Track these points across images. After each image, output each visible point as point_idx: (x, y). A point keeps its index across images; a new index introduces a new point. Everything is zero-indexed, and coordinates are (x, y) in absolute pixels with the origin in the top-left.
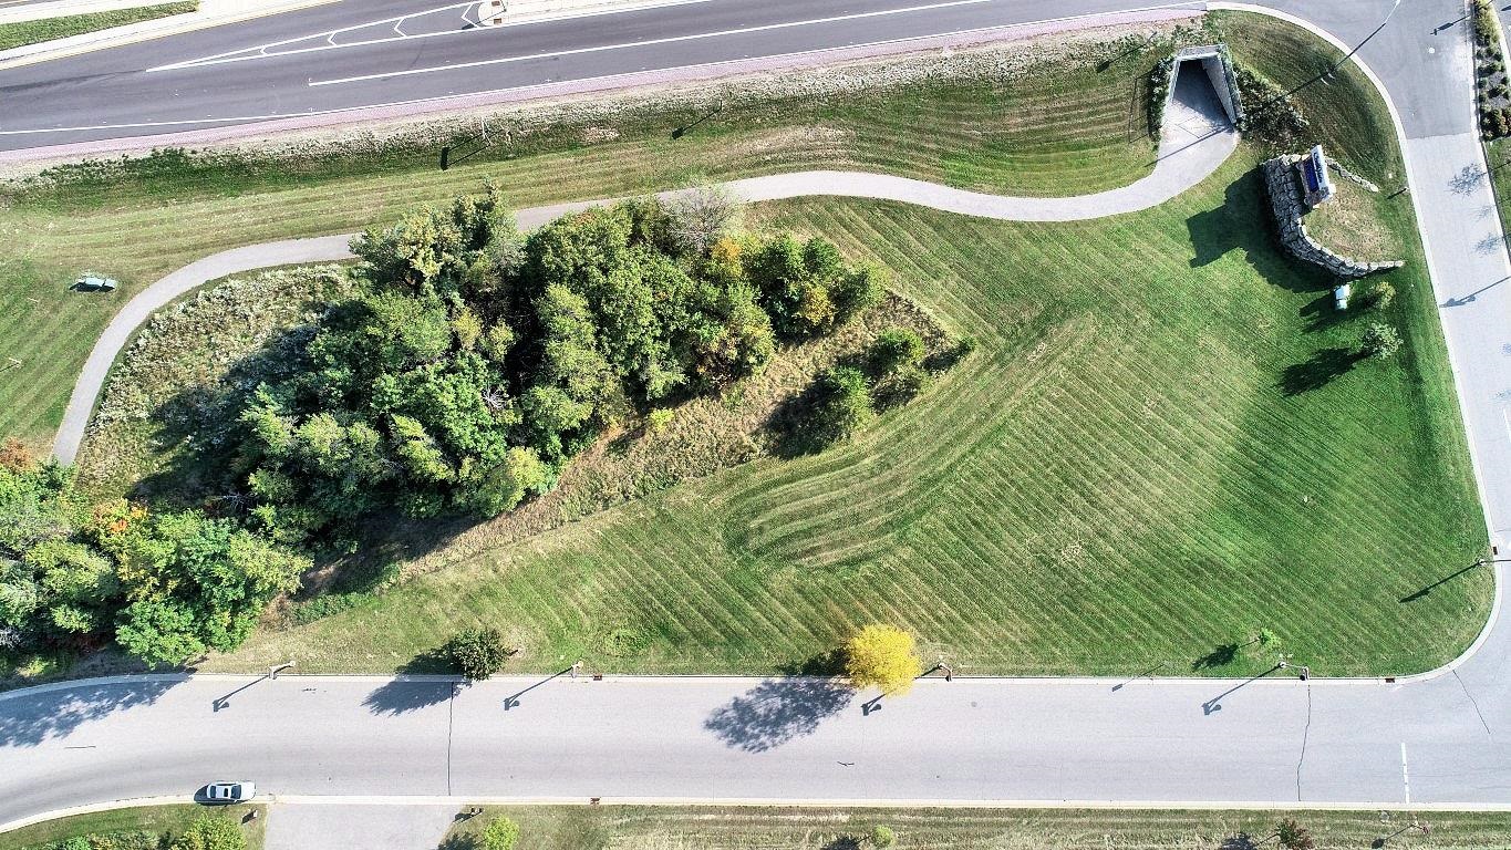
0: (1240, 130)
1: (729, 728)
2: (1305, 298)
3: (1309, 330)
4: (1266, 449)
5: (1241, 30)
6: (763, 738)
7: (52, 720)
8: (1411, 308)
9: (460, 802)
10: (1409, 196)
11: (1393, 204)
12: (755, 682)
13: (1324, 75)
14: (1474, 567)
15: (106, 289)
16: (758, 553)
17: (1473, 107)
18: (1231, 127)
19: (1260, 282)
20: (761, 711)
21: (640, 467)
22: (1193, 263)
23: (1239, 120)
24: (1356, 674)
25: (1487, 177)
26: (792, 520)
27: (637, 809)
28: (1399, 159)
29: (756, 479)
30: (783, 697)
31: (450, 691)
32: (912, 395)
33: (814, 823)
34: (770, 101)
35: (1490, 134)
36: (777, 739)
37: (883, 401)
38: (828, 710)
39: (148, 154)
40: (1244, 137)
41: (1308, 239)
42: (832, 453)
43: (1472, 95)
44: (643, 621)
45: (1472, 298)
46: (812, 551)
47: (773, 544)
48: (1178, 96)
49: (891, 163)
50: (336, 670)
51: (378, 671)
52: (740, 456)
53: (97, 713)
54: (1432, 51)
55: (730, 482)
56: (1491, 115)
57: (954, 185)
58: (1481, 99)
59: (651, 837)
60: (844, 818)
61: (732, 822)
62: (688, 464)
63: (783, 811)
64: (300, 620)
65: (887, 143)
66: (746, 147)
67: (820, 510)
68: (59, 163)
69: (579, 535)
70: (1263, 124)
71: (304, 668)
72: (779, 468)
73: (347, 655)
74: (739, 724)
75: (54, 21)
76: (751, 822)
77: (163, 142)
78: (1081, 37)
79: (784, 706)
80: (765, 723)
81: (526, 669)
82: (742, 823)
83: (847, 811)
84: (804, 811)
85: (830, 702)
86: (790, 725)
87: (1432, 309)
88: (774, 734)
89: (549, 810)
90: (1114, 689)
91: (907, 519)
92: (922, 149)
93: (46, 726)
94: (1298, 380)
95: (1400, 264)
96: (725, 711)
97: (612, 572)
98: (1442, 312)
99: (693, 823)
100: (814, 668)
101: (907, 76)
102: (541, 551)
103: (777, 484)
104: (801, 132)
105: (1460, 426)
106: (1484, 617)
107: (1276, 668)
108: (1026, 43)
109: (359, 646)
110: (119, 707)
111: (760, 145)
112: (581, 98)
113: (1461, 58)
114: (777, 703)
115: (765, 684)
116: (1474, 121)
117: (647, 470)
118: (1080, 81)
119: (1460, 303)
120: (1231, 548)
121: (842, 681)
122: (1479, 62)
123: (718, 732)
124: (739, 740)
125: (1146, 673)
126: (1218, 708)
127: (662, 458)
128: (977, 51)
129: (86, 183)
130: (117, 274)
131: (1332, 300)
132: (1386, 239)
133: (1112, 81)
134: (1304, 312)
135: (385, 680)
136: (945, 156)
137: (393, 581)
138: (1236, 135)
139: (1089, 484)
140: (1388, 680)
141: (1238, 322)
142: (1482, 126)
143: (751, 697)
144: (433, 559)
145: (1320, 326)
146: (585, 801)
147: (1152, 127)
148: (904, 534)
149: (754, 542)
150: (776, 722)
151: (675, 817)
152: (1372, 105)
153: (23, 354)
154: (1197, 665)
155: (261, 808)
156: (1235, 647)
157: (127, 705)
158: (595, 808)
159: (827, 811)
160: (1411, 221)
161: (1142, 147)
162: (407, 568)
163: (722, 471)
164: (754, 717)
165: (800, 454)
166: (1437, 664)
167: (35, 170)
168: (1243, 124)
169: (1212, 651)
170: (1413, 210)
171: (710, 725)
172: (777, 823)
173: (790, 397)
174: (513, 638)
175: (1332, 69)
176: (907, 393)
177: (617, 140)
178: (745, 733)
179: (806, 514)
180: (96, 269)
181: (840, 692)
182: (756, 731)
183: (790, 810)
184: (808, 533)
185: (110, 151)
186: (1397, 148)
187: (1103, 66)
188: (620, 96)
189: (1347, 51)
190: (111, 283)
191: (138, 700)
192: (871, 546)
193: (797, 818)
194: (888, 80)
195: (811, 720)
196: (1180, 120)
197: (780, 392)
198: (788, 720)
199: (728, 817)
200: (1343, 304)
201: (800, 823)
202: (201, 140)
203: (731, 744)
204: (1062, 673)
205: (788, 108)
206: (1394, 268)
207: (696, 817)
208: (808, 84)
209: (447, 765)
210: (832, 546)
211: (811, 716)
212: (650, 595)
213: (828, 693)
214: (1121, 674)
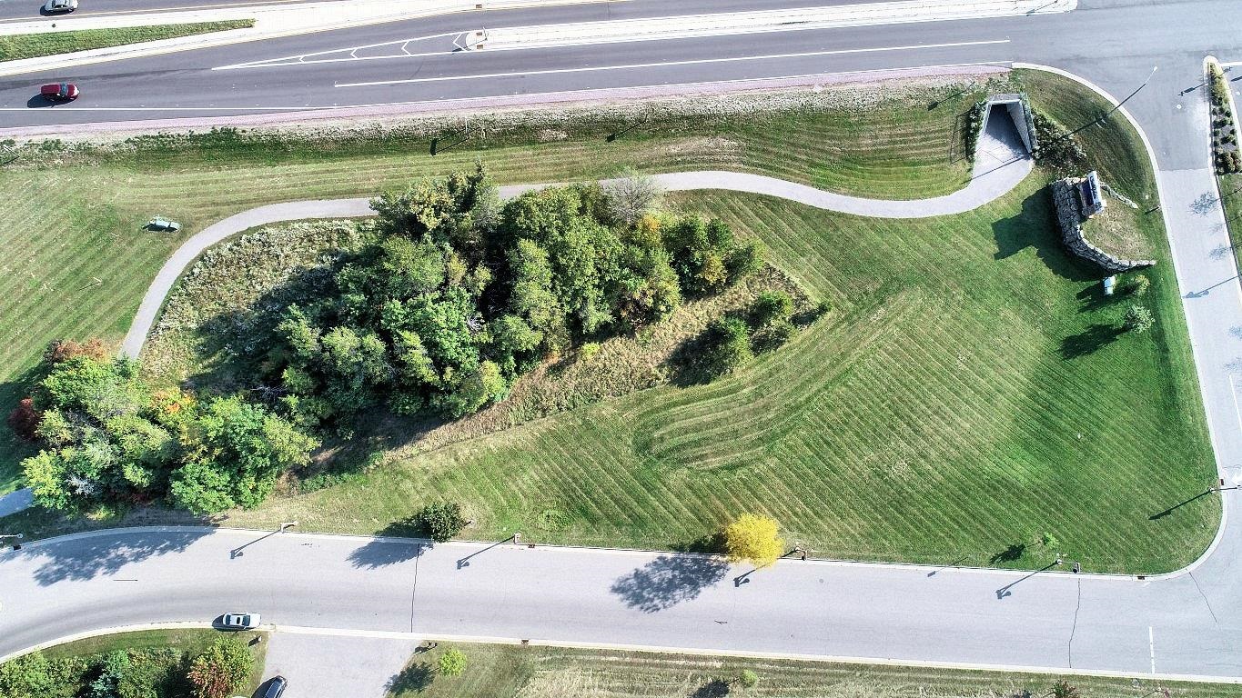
0: (1034, 158)
1: (630, 593)
2: (1081, 286)
3: (1083, 310)
4: (1050, 397)
5: (1037, 83)
6: (656, 602)
7: (103, 560)
8: (1160, 296)
9: (419, 638)
10: (1161, 213)
11: (1149, 218)
12: (653, 556)
13: (1099, 121)
14: (1206, 493)
15: (171, 229)
16: (659, 457)
17: (1210, 150)
18: (1027, 156)
19: (1047, 272)
20: (656, 580)
21: (571, 386)
22: (997, 256)
23: (1034, 151)
24: (1115, 571)
25: (1219, 202)
26: (686, 433)
27: (557, 650)
28: (1154, 185)
29: (659, 400)
30: (674, 569)
31: (416, 551)
32: (781, 343)
33: (694, 668)
34: (683, 117)
35: (1222, 170)
36: (667, 603)
37: (760, 346)
38: (709, 581)
39: (208, 131)
40: (1037, 163)
41: (1085, 241)
42: (719, 383)
43: (1209, 141)
44: (568, 504)
45: (1206, 292)
46: (701, 457)
47: (671, 450)
48: (989, 131)
49: (771, 168)
50: (329, 530)
51: (360, 533)
52: (648, 382)
53: (137, 557)
54: (1179, 107)
55: (640, 401)
56: (1223, 156)
57: (819, 188)
58: (1215, 144)
59: (567, 672)
60: (718, 665)
61: (631, 664)
62: (608, 385)
63: (671, 657)
64: (304, 491)
65: (769, 153)
66: (663, 150)
67: (708, 426)
68: (140, 134)
69: (521, 436)
70: (1052, 154)
71: (305, 527)
72: (677, 393)
73: (339, 519)
74: (638, 591)
75: (144, 29)
76: (646, 664)
77: (220, 122)
78: (917, 83)
79: (674, 576)
80: (658, 589)
81: (476, 537)
82: (639, 665)
83: (721, 659)
84: (687, 657)
85: (710, 575)
86: (678, 592)
87: (1177, 298)
88: (666, 598)
89: (489, 647)
90: (930, 575)
91: (774, 437)
92: (795, 159)
93: (98, 565)
94: (1075, 347)
95: (1153, 263)
96: (628, 579)
97: (546, 466)
98: (1184, 301)
99: (600, 662)
100: (698, 547)
101: (786, 104)
102: (492, 446)
103: (675, 404)
104: (705, 141)
105: (1196, 387)
106: (1214, 533)
107: (1054, 564)
108: (876, 85)
109: (348, 512)
110: (156, 553)
111: (674, 149)
112: (540, 107)
113: (1201, 114)
114: (669, 574)
115: (660, 558)
116: (1210, 160)
117: (576, 388)
118: (915, 115)
119: (1197, 296)
120: (1021, 470)
121: (720, 559)
122: (1214, 117)
123: (621, 596)
124: (637, 602)
125: (955, 564)
126: (1009, 594)
127: (589, 380)
128: (840, 88)
129: (160, 150)
130: (180, 219)
131: (1102, 287)
132: (1143, 244)
133: (939, 117)
134: (1080, 296)
135: (367, 540)
136: (813, 164)
137: (378, 463)
138: (1031, 162)
139: (914, 417)
140: (1140, 578)
141: (1029, 300)
142: (1216, 164)
143: (649, 569)
144: (408, 449)
145: (1091, 307)
146: (517, 642)
147: (969, 152)
148: (772, 447)
149: (656, 448)
150: (668, 588)
151: (587, 658)
152: (1134, 145)
153: (103, 276)
154: (993, 560)
155: (264, 635)
156: (1023, 547)
157: (163, 551)
158: (525, 648)
159: (705, 659)
160: (1162, 231)
161: (961, 166)
162: (388, 455)
163: (634, 393)
164: (651, 584)
165: (693, 384)
166: (1178, 567)
167: (122, 138)
168: (1037, 154)
169: (1005, 548)
170: (1163, 223)
171: (615, 590)
172: (666, 666)
173: (688, 340)
174: (467, 512)
175: (1105, 116)
176: (777, 341)
177: (565, 140)
178: (643, 597)
179: (697, 429)
180: (163, 214)
181: (718, 568)
182: (651, 596)
183: (676, 657)
184: (697, 444)
185: (180, 127)
186: (1152, 177)
187: (933, 106)
188: (570, 107)
189: (1116, 103)
190: (175, 225)
191: (172, 547)
192: (746, 455)
193: (682, 662)
194: (772, 106)
195: (694, 589)
196: (990, 149)
197: (681, 335)
198: (677, 587)
199: (628, 659)
200: (1110, 291)
201: (683, 667)
202: (248, 123)
203: (631, 605)
204: (890, 560)
205: (696, 123)
206: (1149, 266)
207: (603, 659)
208: (710, 106)
209: (412, 608)
210: (716, 454)
211: (695, 585)
212: (574, 485)
213: (709, 567)
214: (935, 563)
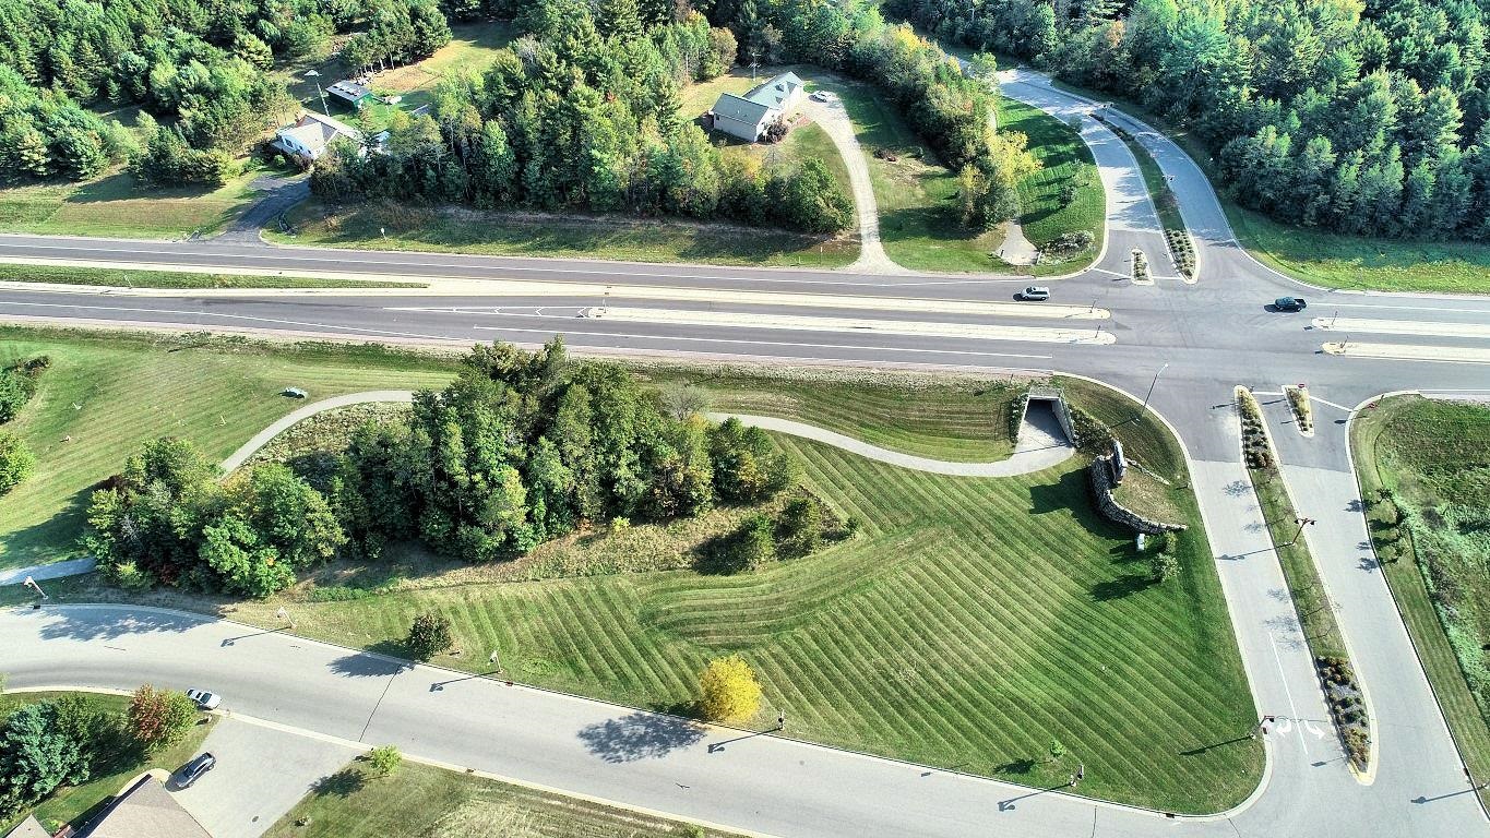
0: (1075, 446)
1: (596, 740)
2: (1116, 543)
3: (1115, 562)
5: (1077, 388)
6: (621, 753)
8: (1193, 555)
9: (363, 748)
10: (1192, 491)
11: (1182, 493)
12: (631, 712)
13: (1134, 419)
14: (1246, 738)
15: (301, 396)
16: (662, 627)
17: (1242, 450)
18: (1070, 445)
19: (1081, 531)
20: (626, 733)
21: (595, 557)
22: (1031, 511)
23: (1075, 439)
24: (1138, 804)
25: (1252, 489)
26: (694, 610)
27: (500, 785)
28: (1186, 469)
29: (675, 583)
30: (648, 726)
31: (396, 670)
32: (807, 553)
33: (641, 827)
34: (753, 378)
35: (1253, 465)
36: (632, 757)
37: (785, 553)
38: (681, 743)
39: (362, 344)
40: (1078, 451)
41: (1115, 503)
42: (738, 577)
43: (1241, 444)
44: (559, 656)
45: (1241, 557)
46: (703, 633)
47: (675, 624)
48: (1030, 418)
49: (825, 423)
50: (322, 638)
51: (350, 646)
52: (669, 566)
54: (1211, 417)
55: (657, 579)
56: (1254, 455)
57: (866, 441)
58: (1247, 446)
59: (502, 807)
60: (668, 828)
61: (573, 811)
62: (631, 562)
63: (618, 812)
64: (315, 600)
65: (824, 411)
66: (731, 397)
67: (717, 608)
68: (308, 340)
69: (534, 591)
70: (1089, 442)
71: (302, 633)
72: (697, 579)
73: (335, 630)
74: (605, 740)
75: (344, 281)
76: (589, 814)
77: (372, 340)
78: (965, 376)
79: (646, 733)
80: (626, 742)
81: (459, 667)
82: (582, 813)
83: (672, 823)
84: (636, 815)
85: (683, 738)
86: (646, 748)
87: (1210, 560)
88: (631, 752)
89: (430, 769)
90: (923, 775)
91: (782, 627)
92: (848, 419)
94: (1103, 592)
95: (1185, 527)
96: (598, 727)
97: (549, 619)
98: (1217, 562)
99: (541, 804)
100: (679, 710)
101: (845, 379)
103: (691, 588)
104: (769, 396)
106: (1257, 780)
107: (1066, 785)
108: (927, 374)
109: (346, 625)
111: (740, 397)
112: (635, 358)
113: (1233, 425)
114: (642, 730)
115: (637, 714)
116: (1242, 458)
117: (600, 560)
118: (962, 398)
119: (1232, 558)
121: (699, 725)
122: (1245, 427)
123: (586, 741)
124: (601, 751)
125: (953, 768)
126: (1012, 807)
127: (612, 555)
128: (895, 373)
129: (318, 351)
130: (310, 391)
131: (1135, 545)
132: (1173, 512)
133: (984, 402)
134: (1112, 551)
135: (351, 653)
136: (863, 425)
137: (391, 588)
138: (1073, 449)
140: (1168, 815)
141: (1060, 549)
142: (1248, 460)
143: (622, 722)
144: (426, 582)
145: (1123, 562)
146: (462, 770)
147: (1011, 433)
148: (778, 636)
149: (661, 620)
150: (635, 744)
151: (528, 797)
152: (1167, 439)
154: (997, 770)
155: (216, 718)
156: (1032, 762)
158: (468, 777)
159: (655, 820)
160: (1193, 504)
161: (1003, 445)
162: (406, 583)
163: (654, 571)
164: (620, 736)
165: (714, 573)
166: (1214, 810)
167: (292, 341)
168: (1077, 443)
169: (1011, 761)
170: (1195, 498)
171: (582, 735)
172: (611, 820)
173: (718, 537)
174: (460, 643)
175: (1139, 417)
176: (803, 551)
177: (649, 382)
178: (608, 746)
179: (704, 609)
180: (298, 387)
181: (694, 732)
182: (618, 747)
183: (625, 812)
184: (703, 621)
185: (341, 339)
186: (1184, 463)
187: (979, 393)
188: (659, 360)
189: (1143, 403)
192: (750, 639)
193: (628, 819)
194: (834, 378)
195: (665, 748)
196: (1032, 437)
197: (711, 532)
198: (645, 743)
199: (572, 806)
200: (1141, 547)
201: (629, 824)
202: (393, 342)
203: (593, 752)
204: (881, 754)
205: (763, 382)
206: (1180, 529)
207: (545, 801)
208: (780, 372)
209: (370, 719)
210: (717, 633)
211: (665, 745)
212: (571, 641)
213: (685, 730)
214: (931, 764)
